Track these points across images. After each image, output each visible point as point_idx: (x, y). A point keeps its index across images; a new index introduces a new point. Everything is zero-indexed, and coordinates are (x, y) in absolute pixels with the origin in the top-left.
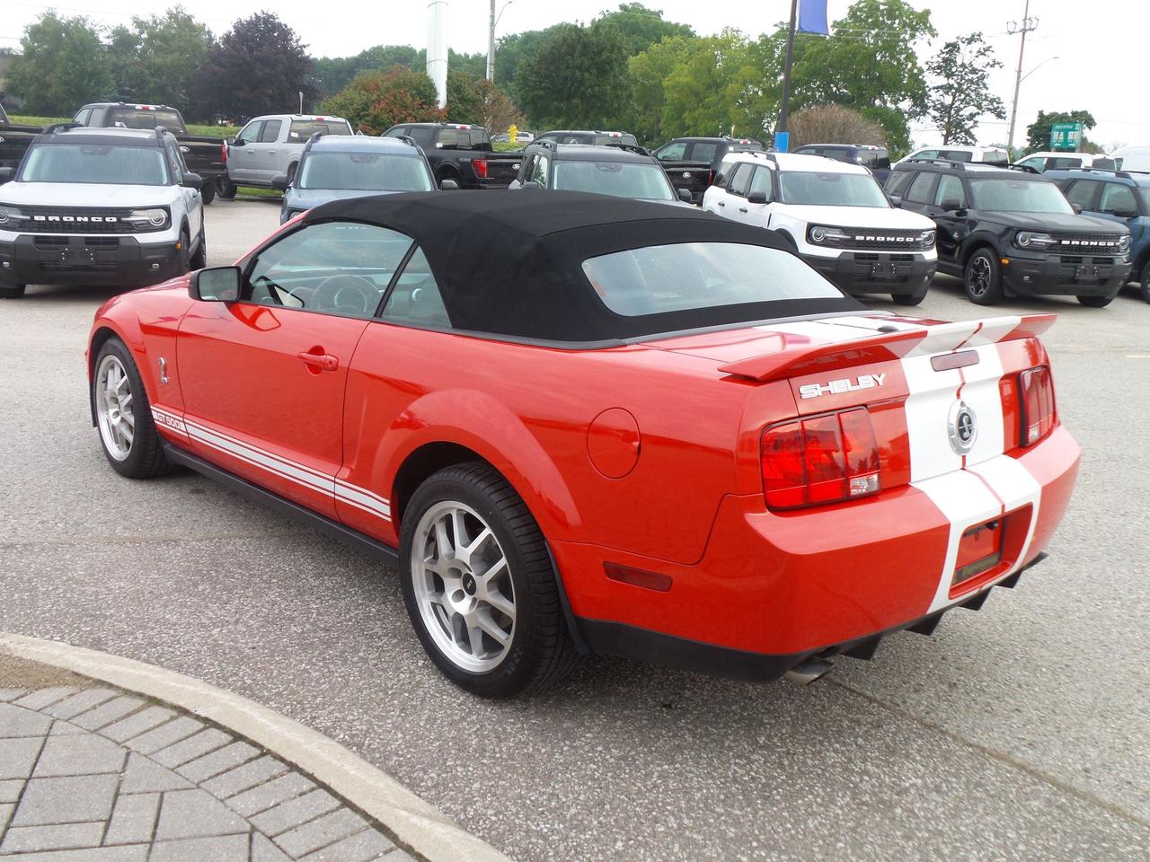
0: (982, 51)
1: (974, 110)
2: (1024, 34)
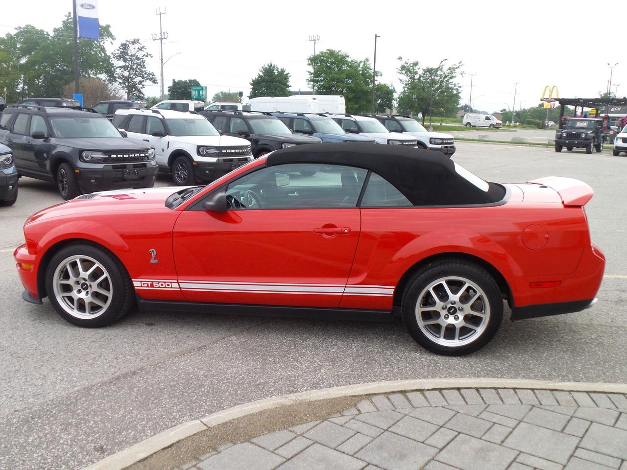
0: (140, 48)
1: (141, 79)
2: (161, 41)
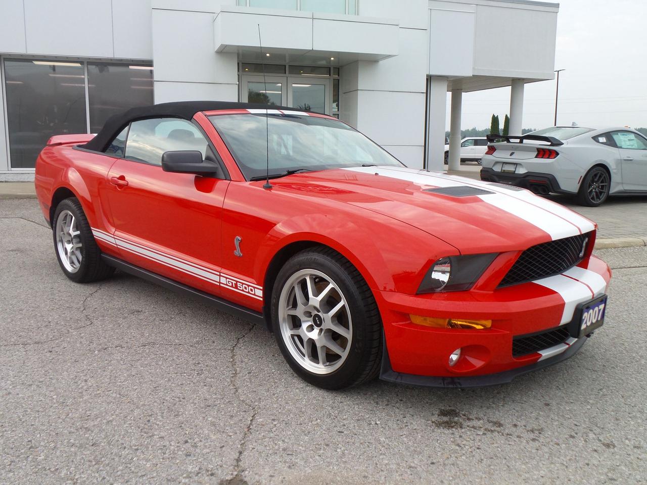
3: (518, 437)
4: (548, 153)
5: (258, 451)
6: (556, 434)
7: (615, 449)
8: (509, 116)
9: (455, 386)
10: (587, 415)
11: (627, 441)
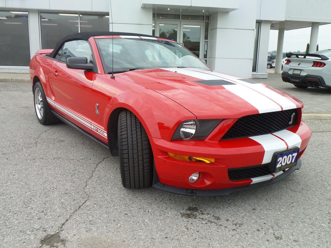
3: (226, 227)
4: (320, 64)
5: (76, 221)
6: (249, 227)
7: (281, 241)
8: (309, 44)
9: (192, 195)
10: (275, 218)
11: (291, 237)
